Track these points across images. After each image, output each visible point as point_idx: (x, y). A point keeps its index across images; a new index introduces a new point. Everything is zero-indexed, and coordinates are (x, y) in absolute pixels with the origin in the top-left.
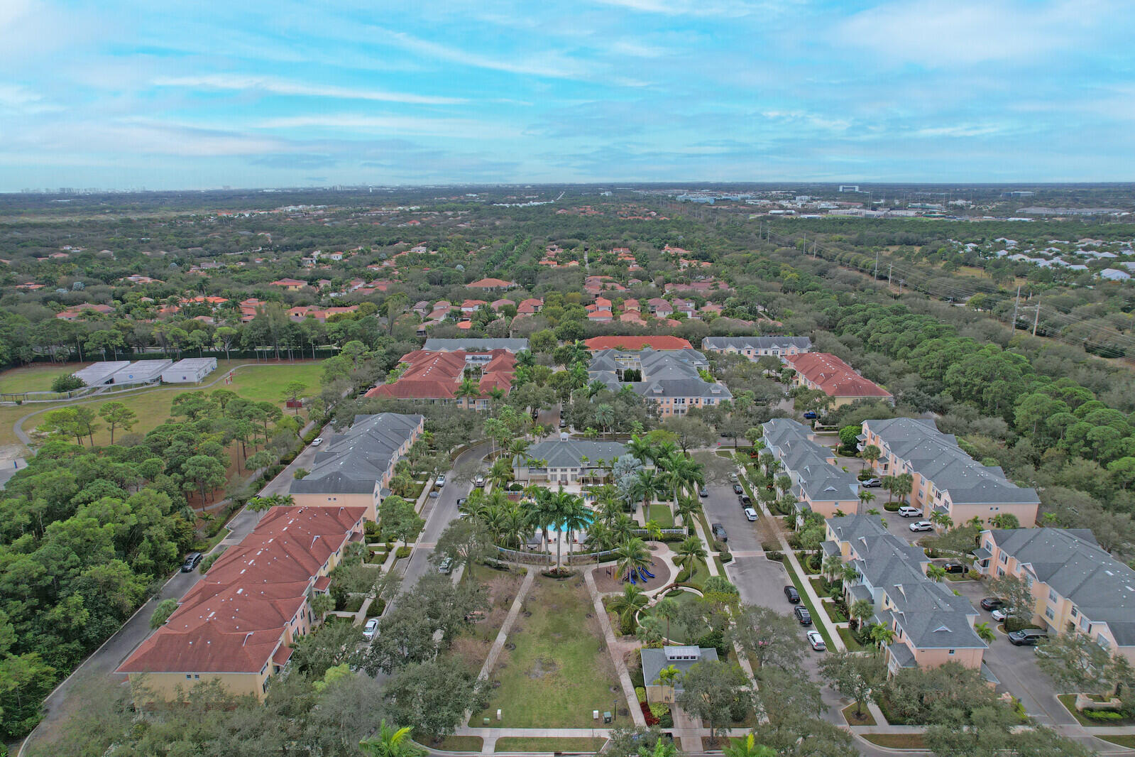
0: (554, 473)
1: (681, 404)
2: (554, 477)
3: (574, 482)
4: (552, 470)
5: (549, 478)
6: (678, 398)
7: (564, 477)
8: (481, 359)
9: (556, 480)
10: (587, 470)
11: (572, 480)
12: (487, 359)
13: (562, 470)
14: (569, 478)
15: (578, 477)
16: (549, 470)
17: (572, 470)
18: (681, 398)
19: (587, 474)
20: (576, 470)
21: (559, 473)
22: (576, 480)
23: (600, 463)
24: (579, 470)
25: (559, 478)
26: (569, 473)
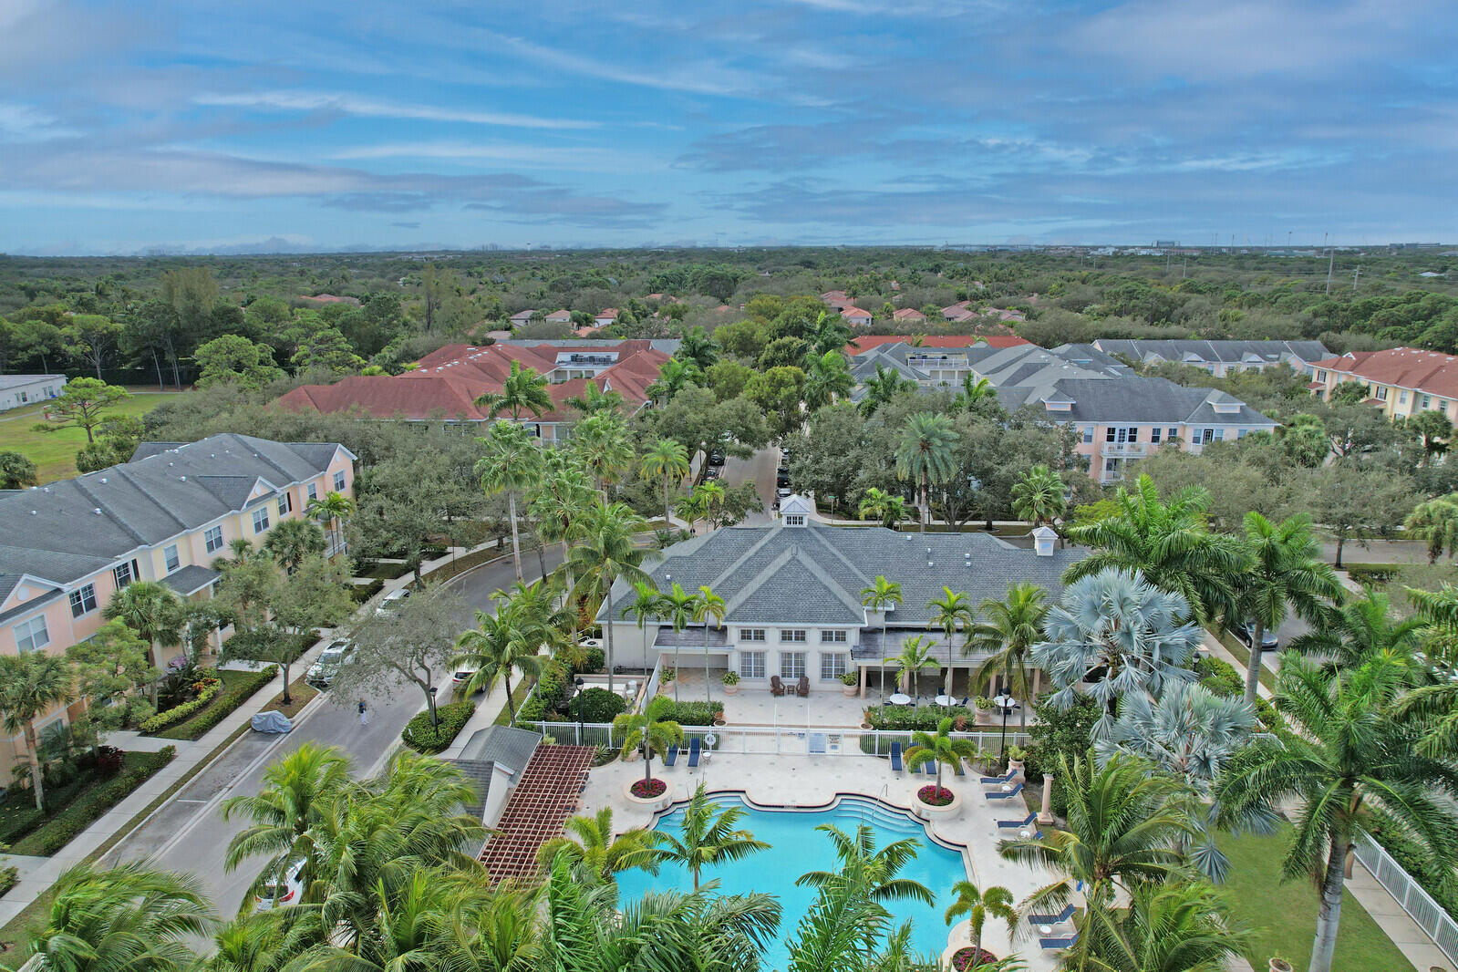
0: (753, 646)
1: (1127, 443)
2: (754, 665)
3: (834, 685)
4: (745, 635)
5: (735, 664)
6: (1118, 425)
7: (793, 664)
8: (592, 360)
9: (761, 673)
10: (882, 639)
11: (825, 674)
12: (606, 361)
13: (786, 636)
14: (813, 670)
15: (851, 665)
16: (734, 634)
17: (826, 636)
18: (1127, 425)
19: (892, 654)
20: (841, 637)
21: (773, 649)
22: (840, 673)
23: (951, 611)
24: (853, 638)
25: (773, 667)
26: (813, 650)
